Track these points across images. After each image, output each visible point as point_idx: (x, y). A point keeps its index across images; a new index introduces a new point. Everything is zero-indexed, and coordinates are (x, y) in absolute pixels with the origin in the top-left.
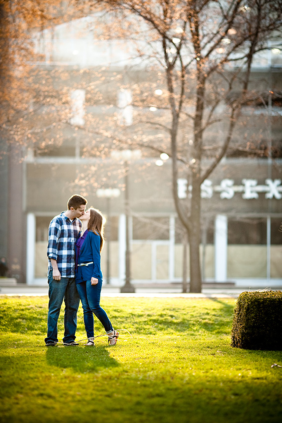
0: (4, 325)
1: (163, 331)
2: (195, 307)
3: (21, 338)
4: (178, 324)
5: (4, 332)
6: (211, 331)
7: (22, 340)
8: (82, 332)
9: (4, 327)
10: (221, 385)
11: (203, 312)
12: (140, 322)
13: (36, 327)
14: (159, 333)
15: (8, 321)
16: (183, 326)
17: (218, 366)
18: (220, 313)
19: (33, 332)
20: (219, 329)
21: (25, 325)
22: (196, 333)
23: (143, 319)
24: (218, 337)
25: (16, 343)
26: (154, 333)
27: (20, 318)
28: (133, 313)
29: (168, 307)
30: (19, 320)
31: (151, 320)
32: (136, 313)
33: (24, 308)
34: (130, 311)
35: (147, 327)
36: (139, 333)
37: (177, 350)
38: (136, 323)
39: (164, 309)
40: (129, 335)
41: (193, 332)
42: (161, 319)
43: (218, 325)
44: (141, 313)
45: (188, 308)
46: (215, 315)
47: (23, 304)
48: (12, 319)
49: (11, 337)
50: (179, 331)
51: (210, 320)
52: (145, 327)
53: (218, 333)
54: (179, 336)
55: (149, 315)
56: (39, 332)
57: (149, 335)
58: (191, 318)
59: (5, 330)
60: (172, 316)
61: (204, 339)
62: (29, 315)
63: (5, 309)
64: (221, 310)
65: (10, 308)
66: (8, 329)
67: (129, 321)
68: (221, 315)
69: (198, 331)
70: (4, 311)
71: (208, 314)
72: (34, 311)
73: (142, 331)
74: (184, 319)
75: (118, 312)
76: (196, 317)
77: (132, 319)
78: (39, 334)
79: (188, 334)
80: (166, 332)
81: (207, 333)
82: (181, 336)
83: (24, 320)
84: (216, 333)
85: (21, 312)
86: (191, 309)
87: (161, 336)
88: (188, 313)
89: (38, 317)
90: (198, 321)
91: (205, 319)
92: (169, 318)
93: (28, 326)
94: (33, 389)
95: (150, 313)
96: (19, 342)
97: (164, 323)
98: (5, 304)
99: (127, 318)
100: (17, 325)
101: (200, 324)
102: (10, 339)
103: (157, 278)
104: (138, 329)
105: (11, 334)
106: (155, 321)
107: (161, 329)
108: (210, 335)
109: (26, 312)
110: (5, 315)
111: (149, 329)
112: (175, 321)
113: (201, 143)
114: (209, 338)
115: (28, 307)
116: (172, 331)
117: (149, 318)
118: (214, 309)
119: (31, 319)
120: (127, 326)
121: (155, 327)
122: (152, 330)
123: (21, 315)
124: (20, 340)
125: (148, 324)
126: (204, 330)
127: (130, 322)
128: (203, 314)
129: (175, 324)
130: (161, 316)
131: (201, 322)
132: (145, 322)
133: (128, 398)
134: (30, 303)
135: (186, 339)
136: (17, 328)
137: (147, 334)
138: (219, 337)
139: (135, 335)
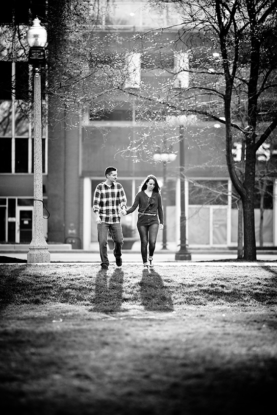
0: (54, 295)
1: (213, 302)
2: (246, 276)
3: (69, 309)
4: (228, 294)
5: (53, 303)
6: (262, 302)
7: (71, 311)
8: (131, 303)
9: (54, 297)
10: (262, 364)
11: (254, 282)
12: (191, 292)
13: (86, 297)
14: (210, 304)
15: (58, 291)
16: (234, 296)
17: (262, 343)
18: (271, 283)
19: (82, 302)
20: (270, 299)
21: (74, 296)
22: (247, 304)
23: (194, 289)
24: (268, 307)
25: (64, 315)
26: (205, 303)
27: (69, 288)
28: (184, 283)
29: (219, 276)
30: (68, 290)
31: (201, 290)
32: (187, 283)
33: (74, 277)
34: (181, 281)
35: (198, 297)
36: (189, 304)
37: (223, 324)
38: (187, 293)
39: (216, 279)
40: (178, 306)
41: (243, 303)
42: (211, 289)
43: (269, 295)
44: (191, 283)
45: (238, 278)
46: (266, 285)
47: (73, 274)
48: (62, 289)
49: (59, 308)
50: (230, 301)
51: (261, 290)
52: (195, 297)
53: (269, 303)
54: (230, 307)
55: (199, 285)
56: (88, 302)
57: (199, 306)
58: (242, 288)
59: (54, 301)
60: (223, 286)
61: (254, 310)
62: (79, 285)
63: (54, 279)
64: (273, 279)
65: (60, 277)
66: (58, 299)
67: (179, 291)
68: (273, 285)
69: (249, 302)
70: (54, 281)
71: (259, 284)
72: (84, 281)
73: (192, 301)
74: (235, 290)
75: (168, 282)
76: (247, 287)
77: (183, 290)
78: (88, 305)
79: (239, 305)
80: (216, 302)
81: (257, 303)
82: (232, 306)
83: (74, 291)
84: (267, 303)
85: (71, 282)
86: (241, 278)
87: (211, 306)
88: (239, 283)
89: (87, 287)
90: (249, 291)
91: (256, 289)
92: (220, 288)
93: (78, 296)
94: (70, 369)
95: (201, 283)
96: (66, 314)
97: (215, 293)
98: (55, 273)
99: (177, 288)
100: (67, 295)
101: (251, 294)
102: (58, 310)
103: (214, 243)
104: (188, 300)
105: (61, 304)
106: (205, 291)
107: (212, 300)
108: (261, 305)
109: (76, 282)
110: (55, 285)
111: (199, 299)
112: (226, 291)
113: (256, 108)
114: (259, 309)
115: (78, 277)
116: (222, 301)
117: (200, 288)
118: (266, 279)
119: (81, 289)
120: (177, 296)
121: (206, 297)
122: (202, 300)
123: (71, 285)
124: (68, 311)
125: (198, 294)
126: (254, 300)
127: (181, 293)
128: (255, 284)
129: (225, 294)
130: (212, 286)
131: (252, 292)
132: (195, 292)
133: (165, 378)
134: (80, 273)
135: (236, 310)
136: (66, 298)
137: (197, 305)
138: (270, 308)
139: (185, 306)
